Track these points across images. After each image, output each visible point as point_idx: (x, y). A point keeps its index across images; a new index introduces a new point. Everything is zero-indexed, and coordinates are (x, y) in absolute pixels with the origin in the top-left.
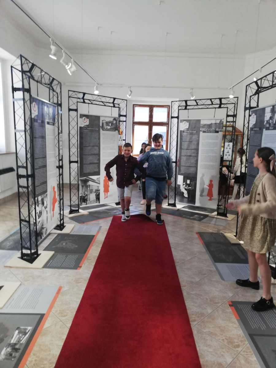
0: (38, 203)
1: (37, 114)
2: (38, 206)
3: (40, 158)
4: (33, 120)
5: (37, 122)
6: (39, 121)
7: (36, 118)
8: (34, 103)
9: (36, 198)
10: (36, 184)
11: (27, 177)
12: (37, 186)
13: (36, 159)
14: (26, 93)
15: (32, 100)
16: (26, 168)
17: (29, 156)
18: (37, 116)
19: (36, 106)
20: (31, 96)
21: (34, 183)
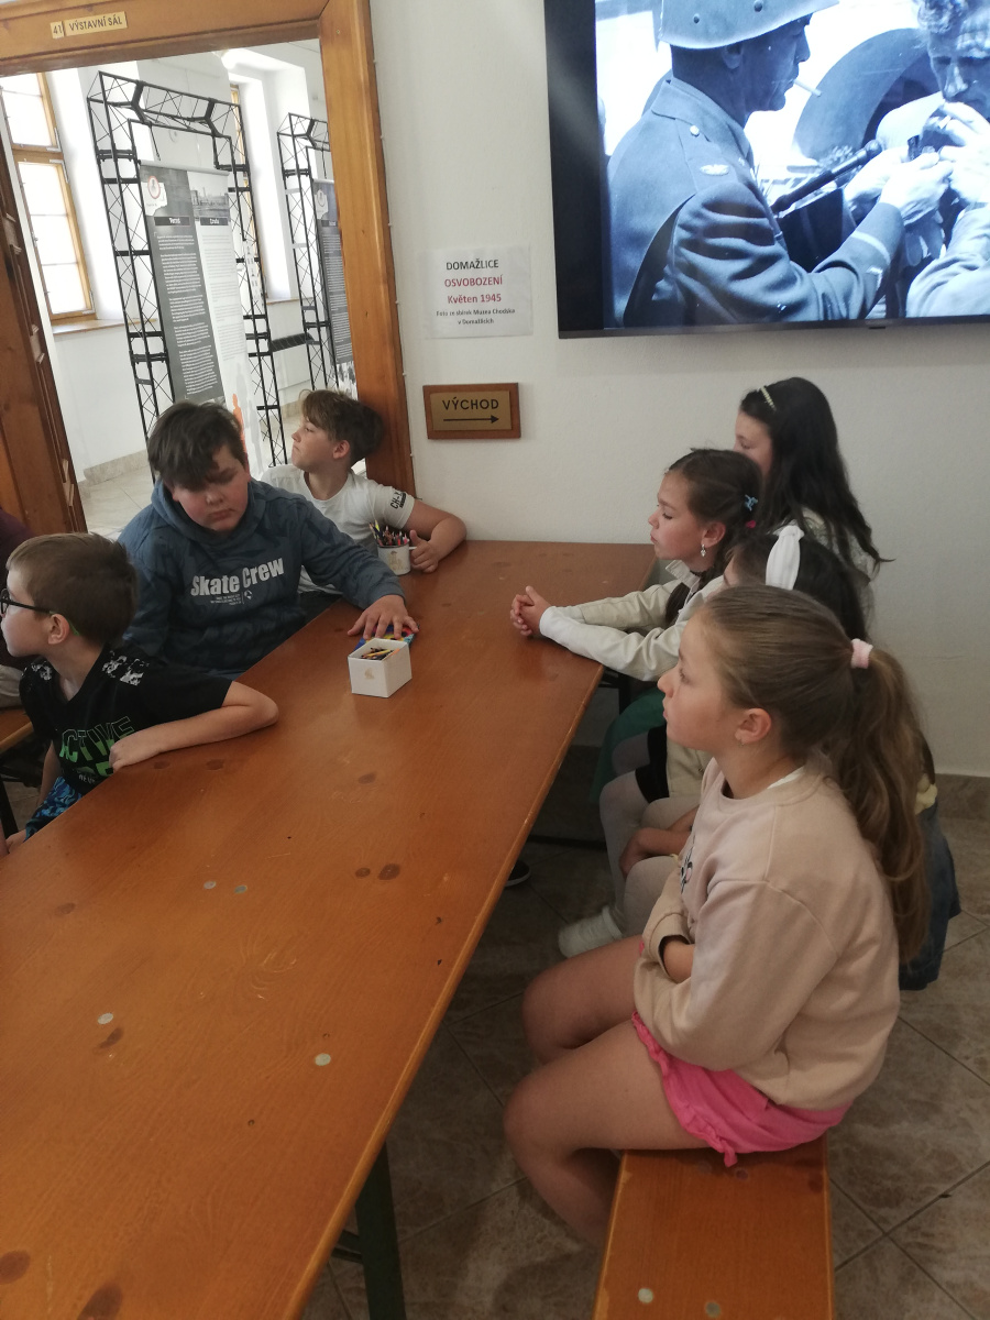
0: (342, 374)
1: (327, 211)
2: (343, 380)
3: (340, 293)
4: (320, 223)
5: (328, 225)
6: (331, 224)
7: (325, 219)
8: (320, 192)
9: (338, 366)
10: (336, 340)
11: (318, 325)
12: (339, 344)
13: (332, 293)
14: (303, 177)
15: (315, 187)
16: (315, 308)
17: (318, 288)
18: (328, 214)
19: (325, 197)
20: (312, 180)
21: (331, 337)
